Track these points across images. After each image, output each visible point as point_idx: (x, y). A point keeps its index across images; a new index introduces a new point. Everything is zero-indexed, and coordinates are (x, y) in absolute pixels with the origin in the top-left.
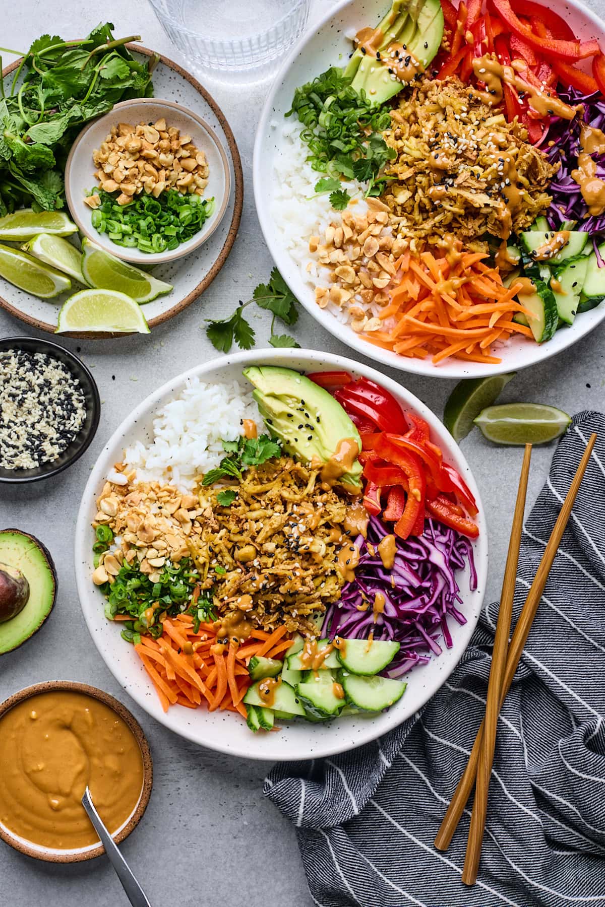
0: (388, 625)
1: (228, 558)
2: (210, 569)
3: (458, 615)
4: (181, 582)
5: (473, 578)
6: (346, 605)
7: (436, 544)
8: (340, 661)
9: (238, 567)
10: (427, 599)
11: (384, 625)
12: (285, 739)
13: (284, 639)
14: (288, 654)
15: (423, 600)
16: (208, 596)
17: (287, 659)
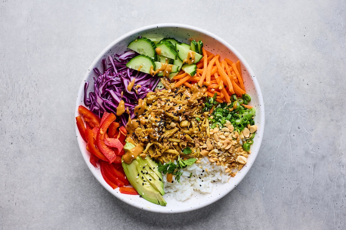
0: (129, 76)
1: (193, 123)
2: (203, 120)
3: (97, 72)
4: (217, 118)
5: (87, 87)
6: (146, 89)
7: (99, 107)
8: (154, 64)
9: (190, 118)
10: (109, 83)
11: (131, 76)
12: (188, 35)
13: (178, 80)
14: (178, 73)
15: (111, 83)
16: (206, 108)
17: (178, 71)
